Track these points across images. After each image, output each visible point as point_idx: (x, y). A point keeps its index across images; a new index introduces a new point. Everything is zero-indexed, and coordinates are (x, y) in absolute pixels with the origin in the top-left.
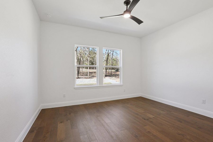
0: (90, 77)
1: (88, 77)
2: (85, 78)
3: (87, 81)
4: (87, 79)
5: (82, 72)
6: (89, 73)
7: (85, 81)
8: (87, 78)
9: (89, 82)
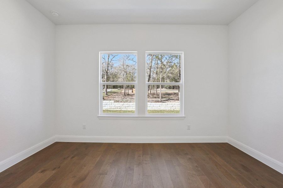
0: (164, 100)
1: (160, 100)
2: (157, 102)
3: (156, 106)
4: (158, 103)
5: (156, 93)
6: (161, 95)
7: (154, 106)
8: (158, 101)
9: (159, 108)
